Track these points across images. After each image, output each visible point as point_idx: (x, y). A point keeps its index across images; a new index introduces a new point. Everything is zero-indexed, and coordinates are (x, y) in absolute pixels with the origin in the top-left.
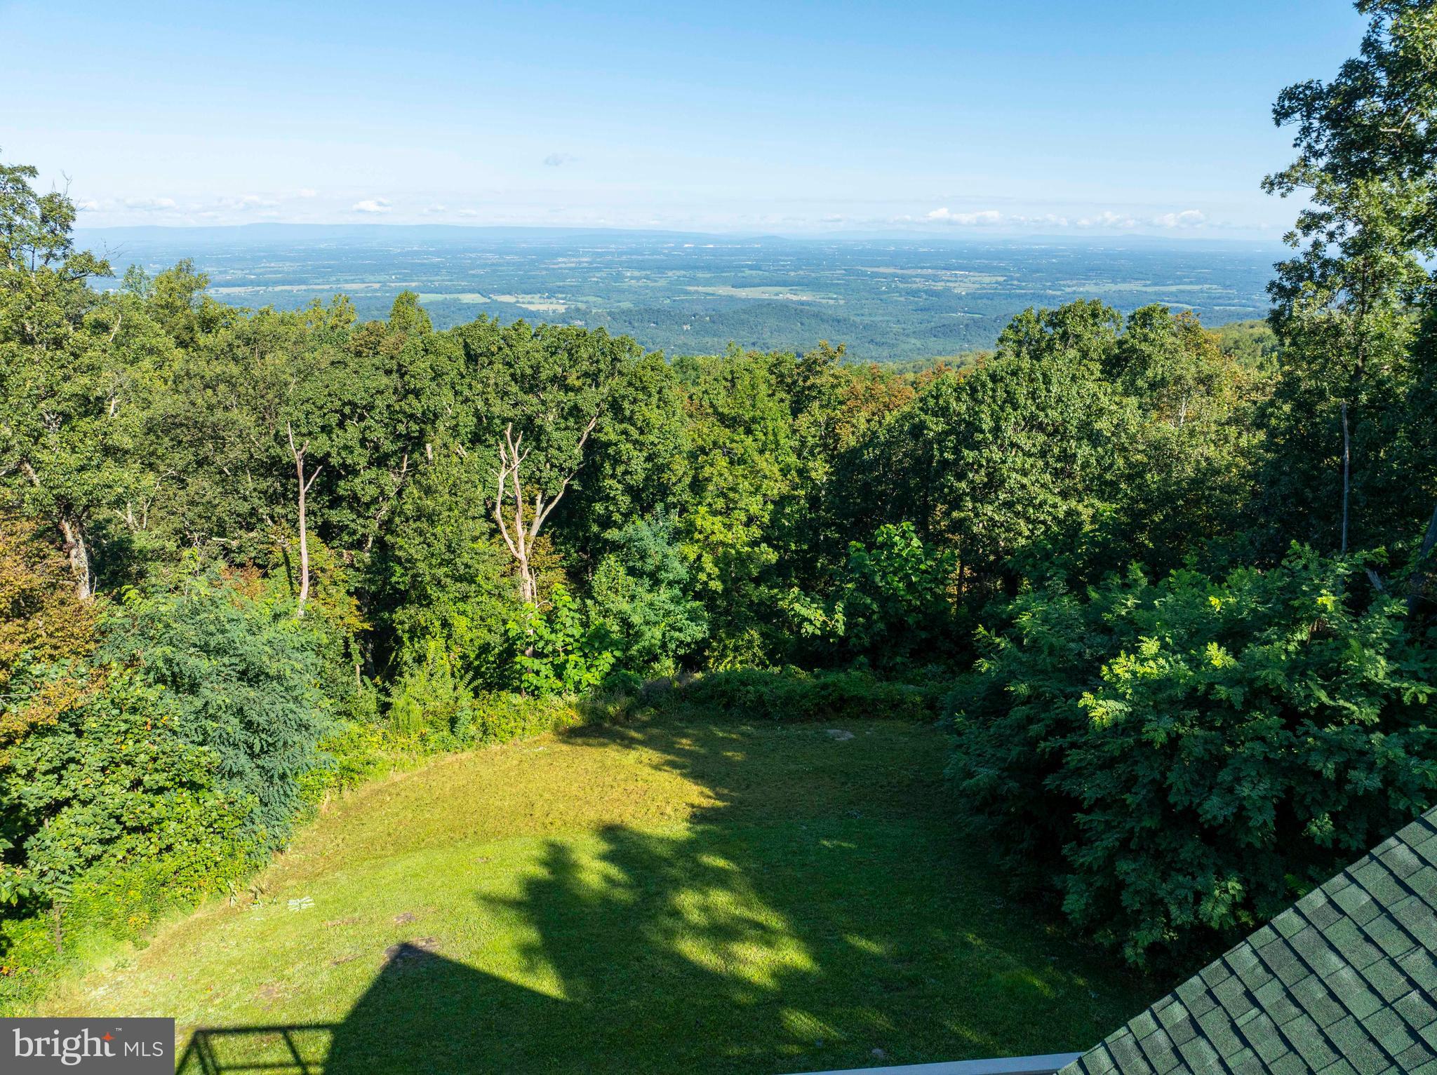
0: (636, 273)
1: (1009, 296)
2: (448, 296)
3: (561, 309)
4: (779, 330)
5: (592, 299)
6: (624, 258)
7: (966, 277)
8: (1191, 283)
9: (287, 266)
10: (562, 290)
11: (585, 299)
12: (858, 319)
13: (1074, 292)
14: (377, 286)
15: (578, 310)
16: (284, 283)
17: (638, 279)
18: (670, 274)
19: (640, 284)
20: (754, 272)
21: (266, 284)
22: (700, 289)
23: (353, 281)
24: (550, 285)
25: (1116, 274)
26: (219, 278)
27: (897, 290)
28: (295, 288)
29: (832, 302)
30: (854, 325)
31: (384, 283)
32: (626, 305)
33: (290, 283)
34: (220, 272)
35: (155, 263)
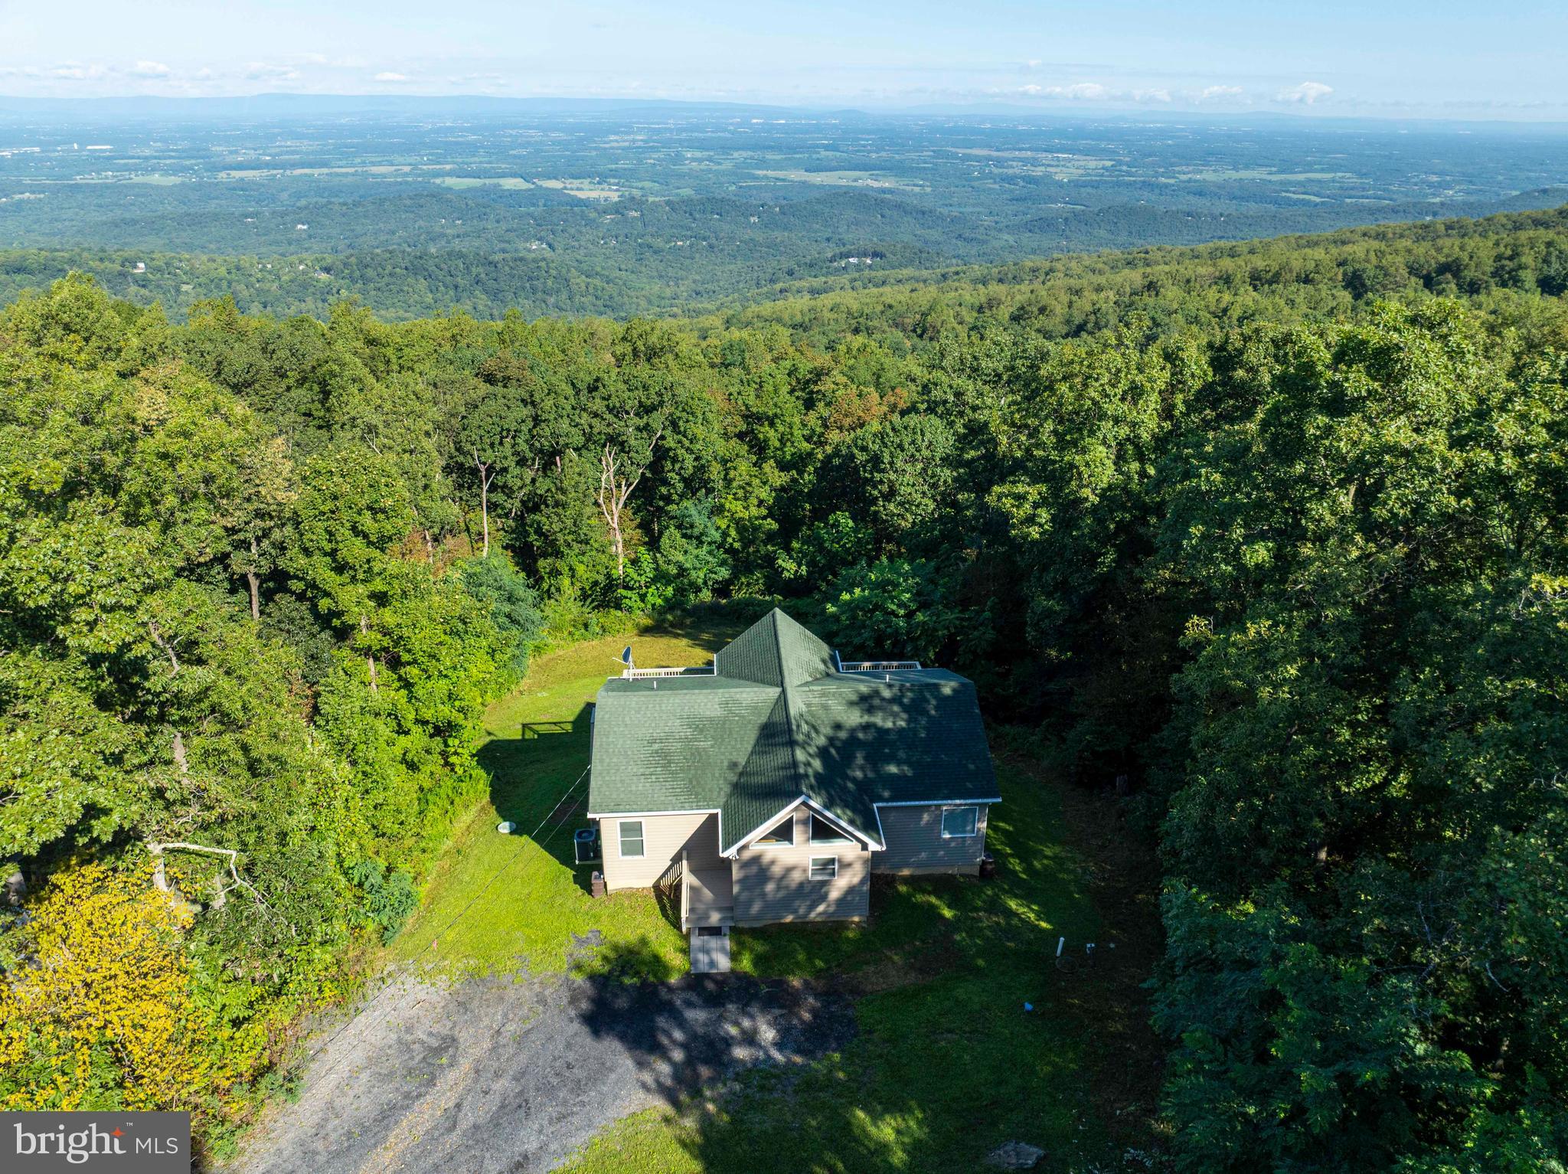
0: (698, 154)
1: (1118, 184)
2: (487, 181)
3: (615, 197)
4: (857, 223)
5: (647, 184)
6: (684, 135)
7: (1070, 160)
8: (1322, 170)
9: (305, 145)
10: (614, 173)
11: (640, 185)
12: (945, 211)
13: (1189, 181)
14: (407, 169)
15: (633, 199)
16: (303, 165)
17: (700, 160)
18: (736, 155)
19: (703, 167)
20: (830, 154)
21: (283, 166)
22: (770, 173)
23: (380, 164)
24: (601, 168)
25: (1238, 161)
26: (230, 159)
27: (991, 174)
28: (316, 172)
29: (917, 189)
30: (941, 217)
31: (415, 166)
32: (686, 192)
33: (311, 165)
34: (231, 152)
35: (155, 141)
